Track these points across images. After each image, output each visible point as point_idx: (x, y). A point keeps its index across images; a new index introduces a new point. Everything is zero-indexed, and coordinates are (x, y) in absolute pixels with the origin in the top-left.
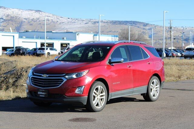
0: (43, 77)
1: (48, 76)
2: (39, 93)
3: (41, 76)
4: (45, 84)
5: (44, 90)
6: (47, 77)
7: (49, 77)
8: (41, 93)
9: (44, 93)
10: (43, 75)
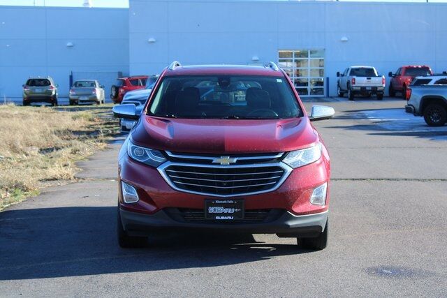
0: (219, 164)
1: (235, 160)
2: (211, 210)
3: (210, 162)
4: (229, 184)
5: (231, 202)
6: (231, 164)
7: (239, 162)
8: (221, 210)
9: (230, 211)
10: (215, 160)
